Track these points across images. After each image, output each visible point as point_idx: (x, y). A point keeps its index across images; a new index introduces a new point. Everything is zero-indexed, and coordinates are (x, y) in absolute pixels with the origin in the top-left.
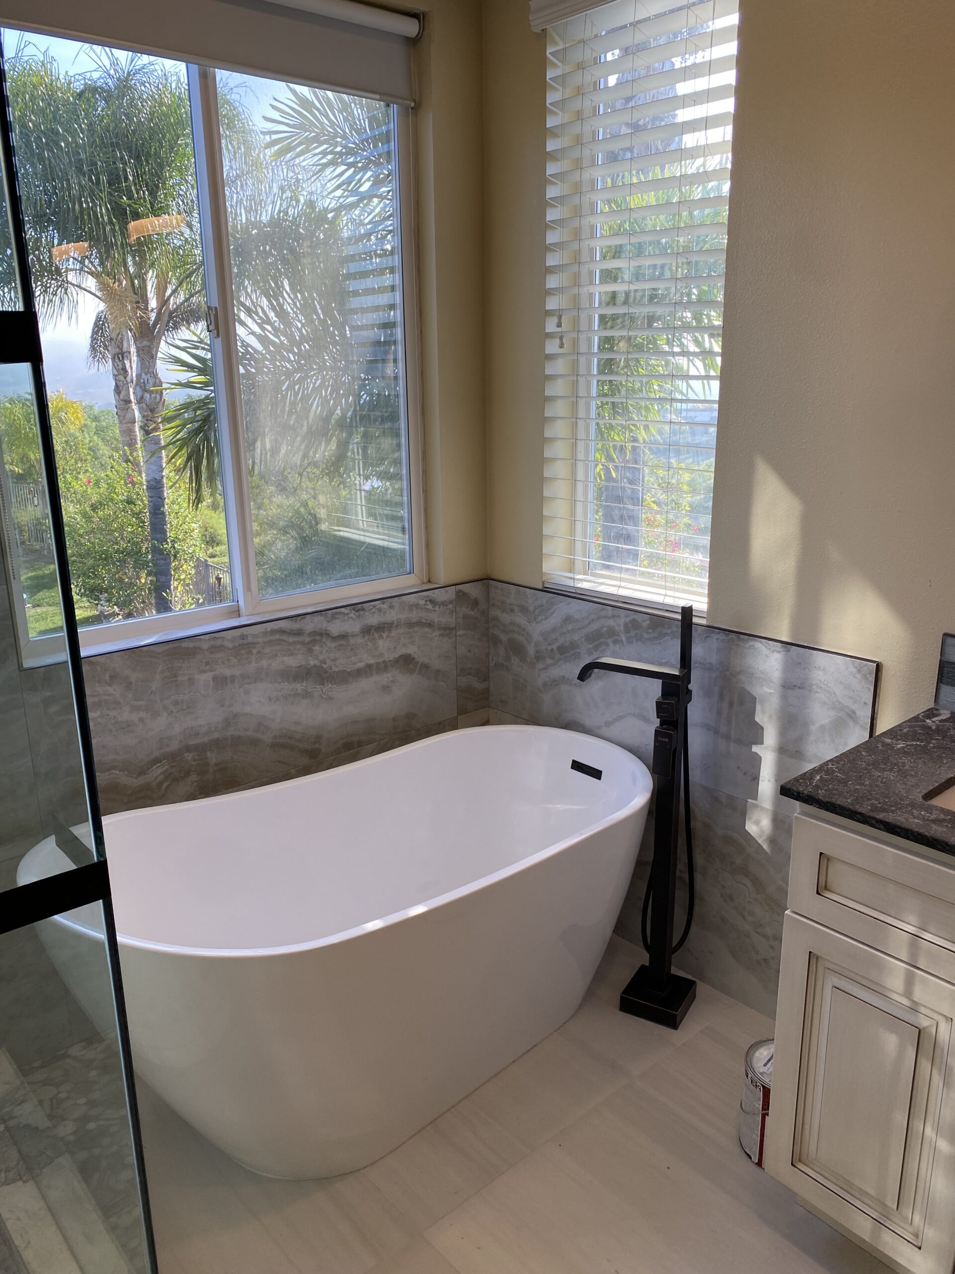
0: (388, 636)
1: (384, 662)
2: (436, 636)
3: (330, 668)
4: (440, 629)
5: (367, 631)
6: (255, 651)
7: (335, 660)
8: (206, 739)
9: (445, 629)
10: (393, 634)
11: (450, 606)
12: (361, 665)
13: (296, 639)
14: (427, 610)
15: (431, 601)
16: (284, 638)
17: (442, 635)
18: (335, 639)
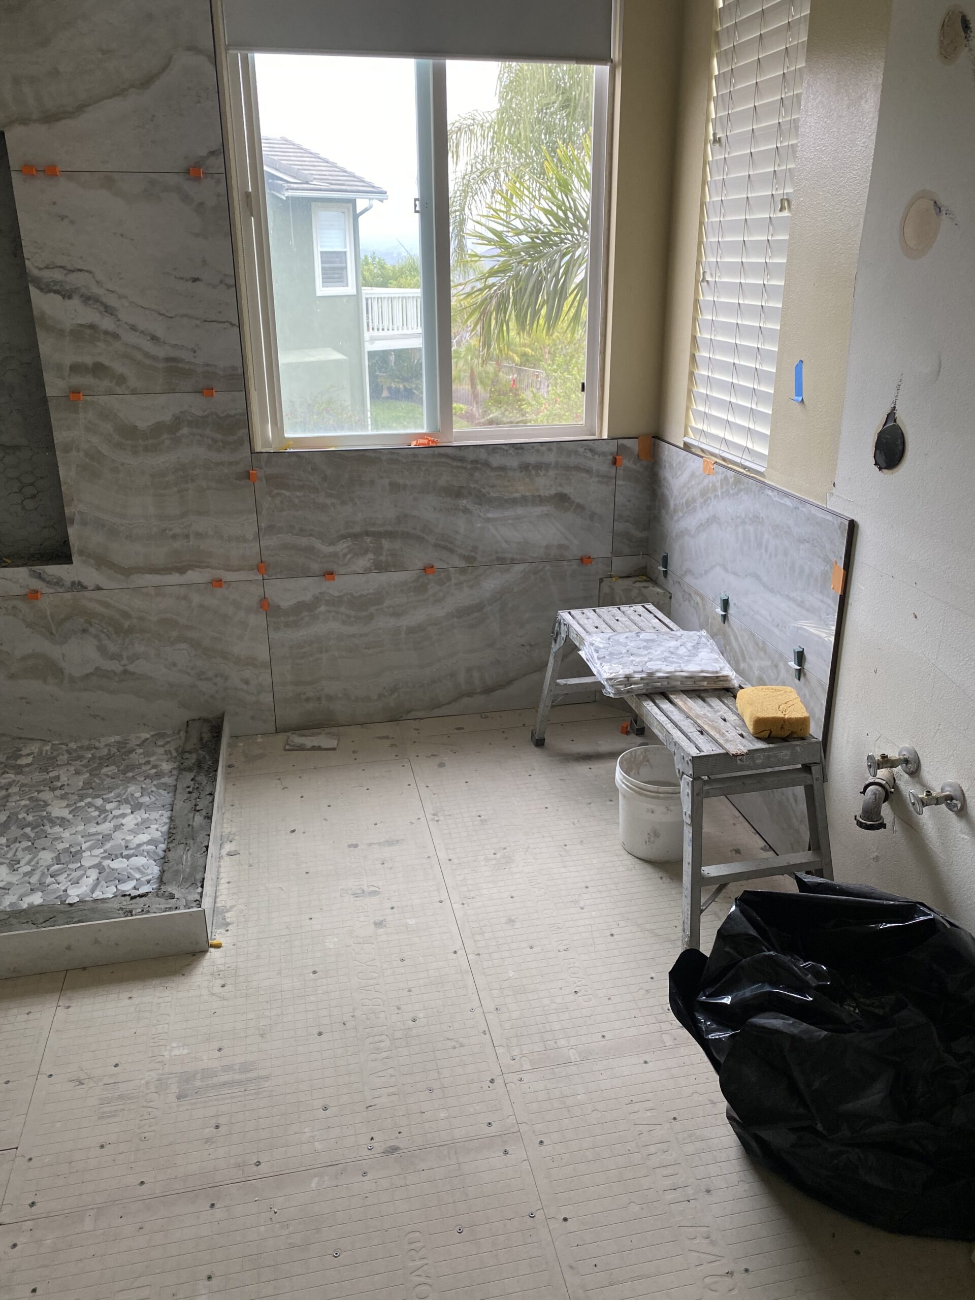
0: (544, 475)
1: (540, 496)
2: (593, 482)
3: (489, 493)
4: (598, 476)
5: (525, 467)
6: (423, 468)
7: (493, 487)
8: (381, 528)
9: (603, 476)
10: (550, 473)
11: (610, 457)
12: (517, 495)
13: (459, 464)
14: (586, 457)
15: (591, 450)
17: (600, 482)
18: (493, 469)
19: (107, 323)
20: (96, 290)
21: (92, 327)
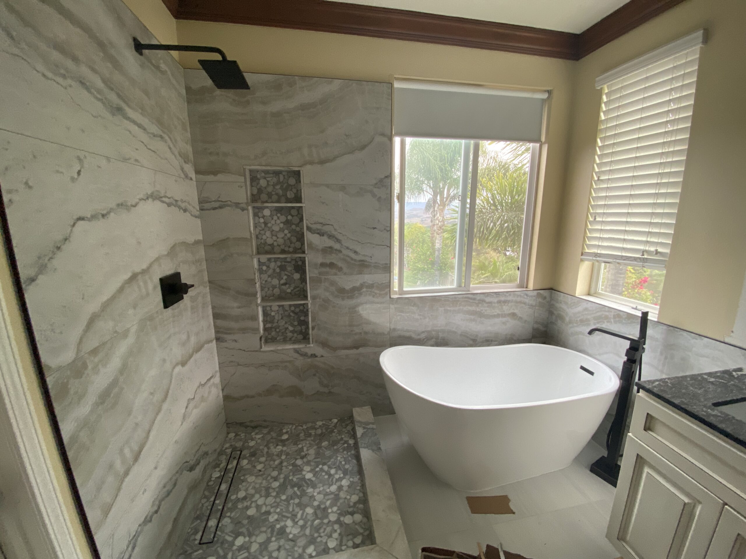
0: (507, 305)
1: (505, 314)
2: (527, 308)
3: (484, 312)
4: (529, 305)
5: (499, 302)
6: (458, 303)
7: (486, 310)
8: (440, 329)
9: (531, 306)
10: (510, 304)
11: (534, 298)
12: (496, 314)
13: (473, 301)
14: (525, 298)
15: (527, 295)
16: (469, 300)
17: (529, 308)
18: (487, 303)
19: (337, 246)
20: (334, 232)
21: (331, 248)
